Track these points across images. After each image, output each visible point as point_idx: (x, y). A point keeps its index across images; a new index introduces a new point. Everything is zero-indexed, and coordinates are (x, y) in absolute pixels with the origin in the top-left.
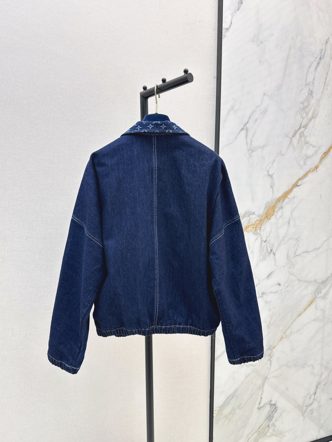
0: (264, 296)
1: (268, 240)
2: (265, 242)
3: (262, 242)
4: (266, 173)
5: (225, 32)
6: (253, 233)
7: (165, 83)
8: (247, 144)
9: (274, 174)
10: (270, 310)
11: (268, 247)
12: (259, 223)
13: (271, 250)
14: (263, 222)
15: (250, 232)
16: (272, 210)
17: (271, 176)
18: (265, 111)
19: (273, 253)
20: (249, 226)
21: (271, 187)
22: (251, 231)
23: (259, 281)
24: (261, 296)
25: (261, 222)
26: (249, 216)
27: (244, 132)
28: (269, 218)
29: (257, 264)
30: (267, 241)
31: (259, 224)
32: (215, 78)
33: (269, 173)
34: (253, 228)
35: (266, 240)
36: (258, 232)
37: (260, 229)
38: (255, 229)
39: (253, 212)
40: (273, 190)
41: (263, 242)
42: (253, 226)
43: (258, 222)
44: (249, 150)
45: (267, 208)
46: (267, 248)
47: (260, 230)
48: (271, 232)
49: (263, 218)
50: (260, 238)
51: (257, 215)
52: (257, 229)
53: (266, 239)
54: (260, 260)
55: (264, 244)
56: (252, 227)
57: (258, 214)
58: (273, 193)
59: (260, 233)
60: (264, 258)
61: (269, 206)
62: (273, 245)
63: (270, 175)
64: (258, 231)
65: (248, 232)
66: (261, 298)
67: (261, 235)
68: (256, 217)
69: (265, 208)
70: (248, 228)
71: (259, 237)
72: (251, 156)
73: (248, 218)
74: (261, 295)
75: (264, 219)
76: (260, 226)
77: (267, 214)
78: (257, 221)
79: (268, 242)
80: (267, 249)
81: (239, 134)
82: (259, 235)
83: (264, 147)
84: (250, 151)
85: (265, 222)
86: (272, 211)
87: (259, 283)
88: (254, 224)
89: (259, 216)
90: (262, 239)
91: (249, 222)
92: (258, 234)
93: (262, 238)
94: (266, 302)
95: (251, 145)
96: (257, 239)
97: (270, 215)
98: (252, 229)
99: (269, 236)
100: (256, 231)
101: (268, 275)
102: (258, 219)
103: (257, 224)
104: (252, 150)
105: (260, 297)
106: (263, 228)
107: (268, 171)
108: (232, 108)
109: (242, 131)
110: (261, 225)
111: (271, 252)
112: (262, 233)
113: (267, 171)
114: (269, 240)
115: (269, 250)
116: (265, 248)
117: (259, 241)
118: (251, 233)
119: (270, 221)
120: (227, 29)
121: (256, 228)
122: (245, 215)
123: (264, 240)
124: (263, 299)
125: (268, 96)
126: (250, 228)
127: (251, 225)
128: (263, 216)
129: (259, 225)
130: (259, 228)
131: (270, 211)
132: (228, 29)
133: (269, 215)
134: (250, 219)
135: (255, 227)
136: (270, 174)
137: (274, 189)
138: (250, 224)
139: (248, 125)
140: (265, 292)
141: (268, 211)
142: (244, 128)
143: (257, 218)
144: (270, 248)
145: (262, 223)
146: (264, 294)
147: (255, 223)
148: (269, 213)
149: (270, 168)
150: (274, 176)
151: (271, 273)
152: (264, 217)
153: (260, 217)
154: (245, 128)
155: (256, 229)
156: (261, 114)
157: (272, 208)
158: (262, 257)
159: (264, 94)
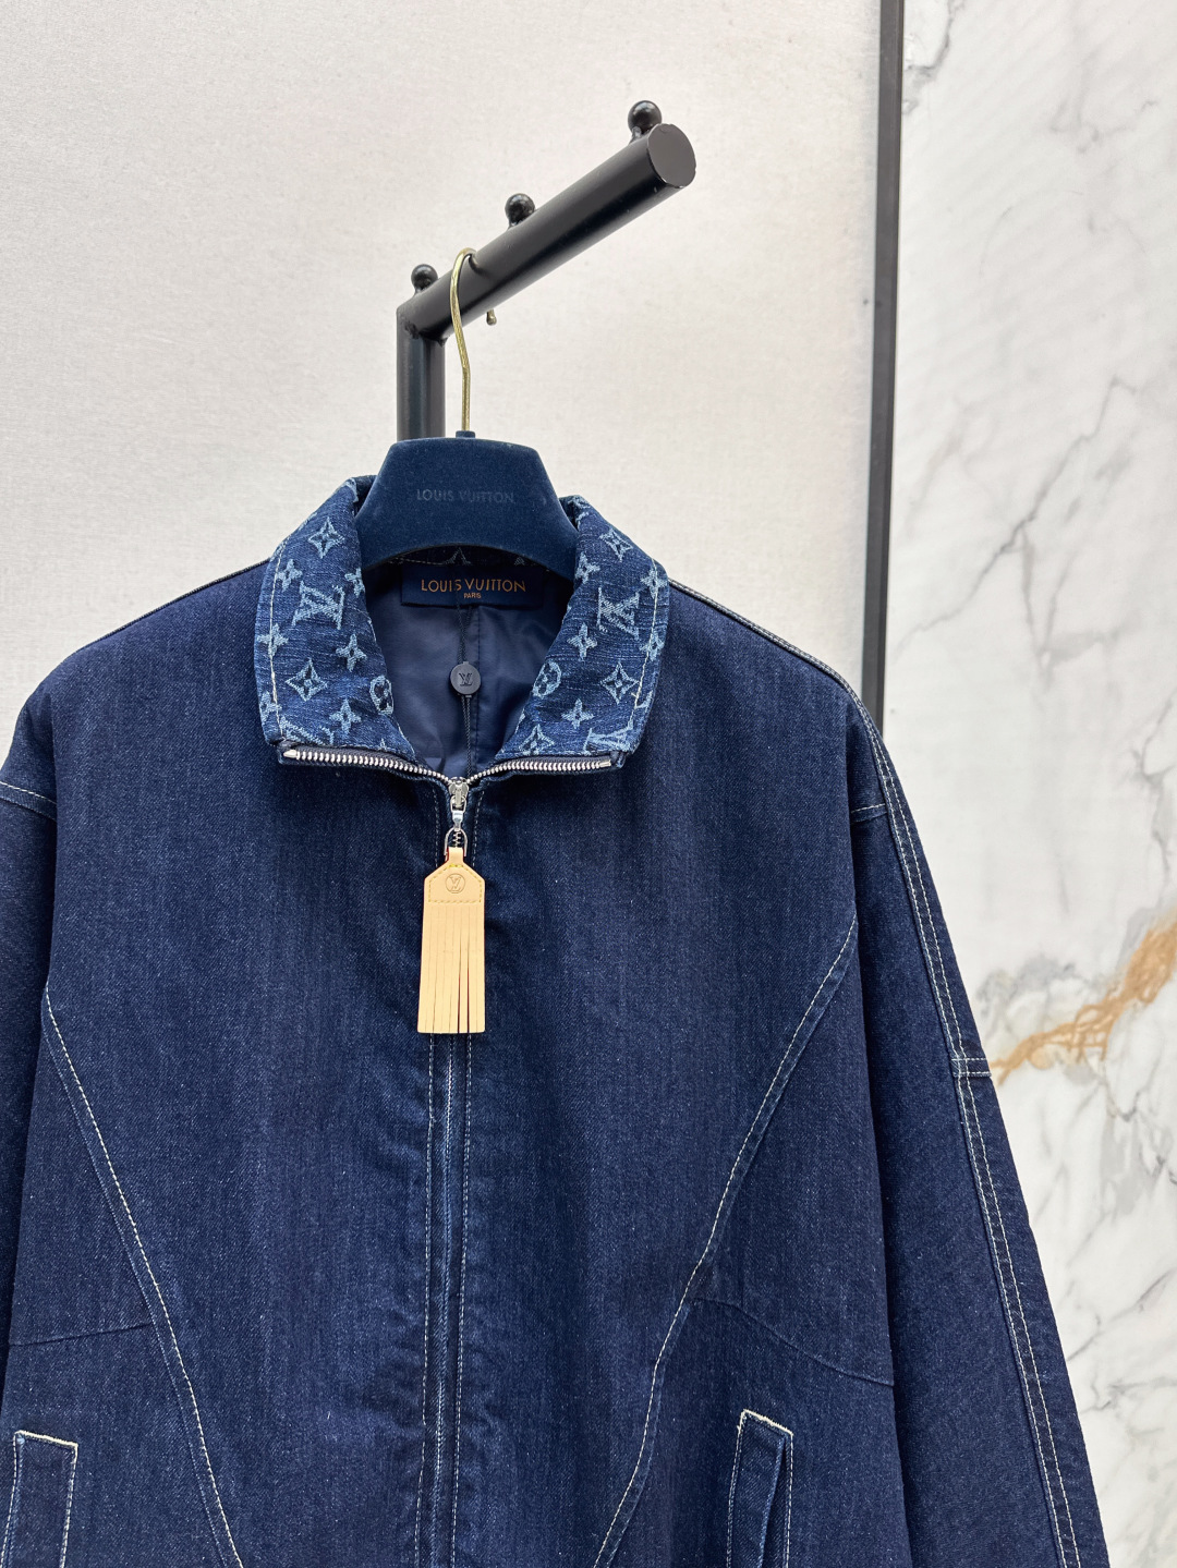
0: (1125, 1404)
1: (1142, 1105)
2: (1127, 1118)
3: (1113, 1117)
4: (1129, 763)
5: (918, 85)
6: (1068, 1073)
7: (522, 224)
8: (1030, 620)
9: (1168, 770)
10: (1153, 1476)
11: (1146, 1143)
12: (1097, 1021)
13: (1161, 1162)
14: (1116, 1016)
15: (1051, 1065)
16: (1163, 955)
17: (1153, 781)
18: (1116, 467)
19: (1171, 1174)
20: (1045, 1037)
21: (1156, 835)
22: (1057, 1065)
23: (1099, 1323)
24: (1109, 1403)
25: (1107, 1013)
26: (1045, 984)
27: (1011, 566)
28: (1146, 994)
29: (1089, 1236)
30: (1137, 1116)
31: (1097, 1027)
32: (866, 302)
33: (1142, 765)
34: (1069, 1045)
35: (1134, 1110)
36: (1091, 1069)
37: (1099, 1049)
38: (1075, 1052)
39: (1063, 963)
40: (1165, 853)
41: (1119, 1120)
42: (1069, 1036)
43: (1092, 1015)
44: (1040, 651)
45: (1138, 945)
46: (1141, 1147)
47: (1103, 1057)
48: (1157, 1064)
49: (1116, 994)
50: (1100, 1098)
51: (1086, 982)
52: (1087, 1050)
53: (1135, 1101)
54: (1103, 1215)
55: (1122, 1127)
56: (1060, 1043)
57: (1089, 976)
58: (1167, 868)
59: (1101, 1073)
60: (1125, 1205)
61: (1149, 934)
62: (1167, 1133)
63: (1148, 778)
64: (1094, 1062)
65: (1041, 1068)
66: (1109, 1412)
67: (1107, 1085)
68: (1079, 992)
69: (1128, 943)
70: (1041, 1045)
71: (1096, 1091)
72: (1048, 678)
73: (1041, 997)
74: (1105, 1398)
75: (1124, 998)
76: (1100, 1037)
77: (1140, 976)
78: (1087, 1008)
79: (1144, 1120)
80: (1140, 1155)
81: (986, 571)
82: (1095, 1083)
83: (1115, 635)
84: (1046, 658)
85: (1125, 1017)
86: (1162, 960)
87: (1098, 1334)
88: (1072, 1028)
89: (1094, 985)
90: (1113, 1103)
91: (1045, 1018)
92: (1092, 1075)
93: (1111, 1100)
94: (1136, 1436)
95: (1050, 626)
96: (1085, 1103)
97: (1151, 977)
98: (1063, 1052)
99: (1147, 1088)
100: (1082, 1061)
101: (1143, 1292)
102: (1094, 998)
103: (1084, 1024)
104: (1053, 652)
105: (1101, 1404)
106: (1117, 1044)
107: (1140, 758)
108: (953, 446)
109: (1004, 559)
110: (1108, 1028)
111: (1158, 1171)
112: (1111, 1072)
113: (1136, 754)
114: (1151, 1110)
115: (1150, 1159)
116: (1128, 1151)
117: (1096, 1114)
118: (1058, 1070)
119: (1152, 1010)
120: (927, 71)
121: (1081, 1044)
122: (1022, 977)
123: (1125, 1109)
124: (1118, 1416)
125: (1133, 391)
126: (1050, 1049)
127: (1059, 1031)
128: (1117, 983)
129: (1096, 1032)
130: (1095, 1044)
131: (1152, 960)
132: (930, 72)
133: (1146, 977)
134: (1049, 1001)
135: (1076, 1040)
136: (1150, 769)
137: (1171, 845)
138: (1049, 1027)
139: (1035, 531)
140: (1127, 1381)
141: (1143, 959)
142: (1016, 542)
143: (1086, 992)
144: (1154, 1148)
145: (1111, 1024)
146: (1123, 1393)
147: (1078, 1017)
148: (1145, 967)
149: (1149, 740)
150: (1168, 781)
151: (1158, 1282)
152: (1121, 988)
153: (1104, 991)
154: (1019, 541)
155: (1081, 1055)
156: (1100, 474)
157: (1163, 945)
158: (1111, 1197)
159: (1114, 382)
